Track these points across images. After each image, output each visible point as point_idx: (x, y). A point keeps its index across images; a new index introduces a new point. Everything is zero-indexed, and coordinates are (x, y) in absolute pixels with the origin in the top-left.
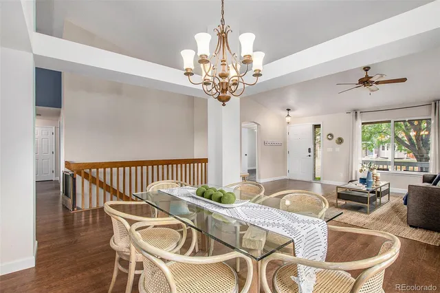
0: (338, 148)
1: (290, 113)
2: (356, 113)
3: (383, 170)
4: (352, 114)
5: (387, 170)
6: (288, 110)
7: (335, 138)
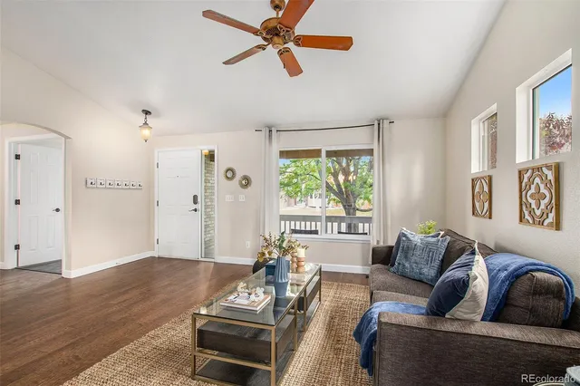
0: (243, 195)
1: (150, 120)
2: (270, 130)
3: (311, 232)
4: (263, 133)
5: (316, 232)
6: (147, 113)
7: (238, 177)
